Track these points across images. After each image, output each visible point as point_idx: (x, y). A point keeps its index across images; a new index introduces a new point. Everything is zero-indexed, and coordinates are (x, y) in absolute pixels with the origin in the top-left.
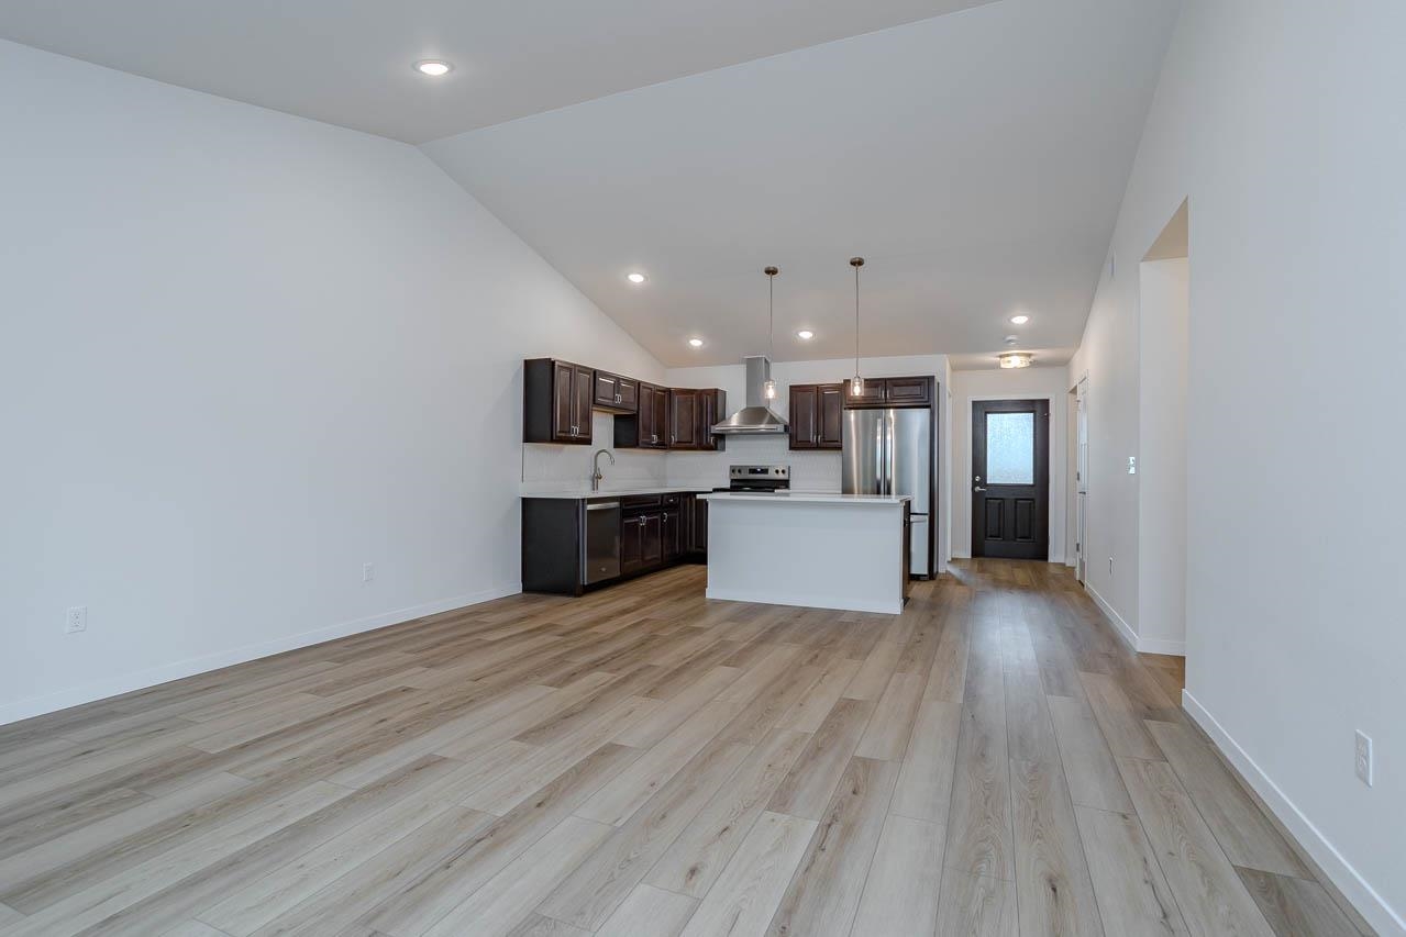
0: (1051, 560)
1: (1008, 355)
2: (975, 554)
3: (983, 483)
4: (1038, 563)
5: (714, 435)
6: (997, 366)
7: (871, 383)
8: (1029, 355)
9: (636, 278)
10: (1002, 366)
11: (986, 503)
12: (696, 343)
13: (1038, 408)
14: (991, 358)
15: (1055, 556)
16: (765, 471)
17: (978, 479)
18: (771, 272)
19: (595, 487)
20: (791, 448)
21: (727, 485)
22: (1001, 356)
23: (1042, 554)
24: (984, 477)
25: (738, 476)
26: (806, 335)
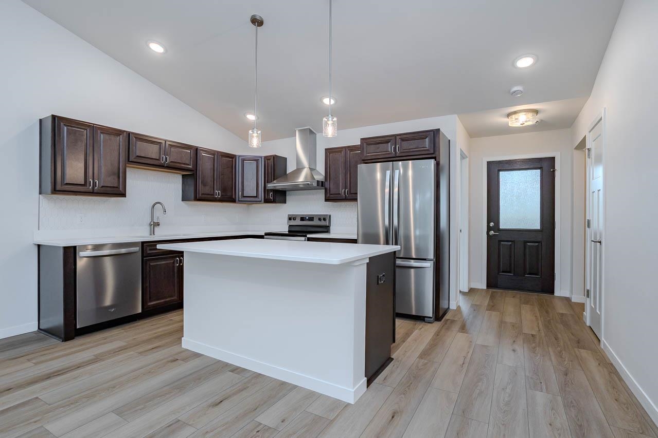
0: (557, 293)
1: (515, 113)
2: (489, 285)
3: (497, 228)
4: (546, 296)
5: (272, 190)
8: (536, 112)
9: (156, 48)
10: (510, 125)
11: (499, 245)
13: (545, 165)
14: (499, 118)
15: (561, 289)
16: (311, 219)
17: (492, 224)
18: (257, 22)
19: (153, 232)
20: (326, 200)
21: (285, 230)
22: (509, 115)
23: (549, 288)
24: (497, 223)
25: (293, 223)
26: (328, 102)
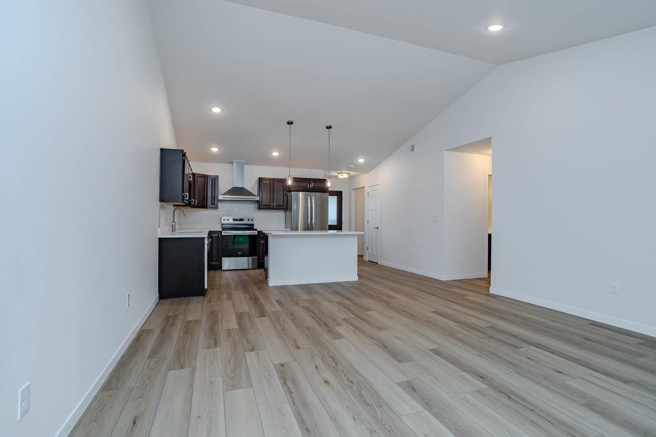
1: (342, 173)
6: (337, 177)
7: (296, 180)
8: (349, 173)
9: (216, 110)
10: (339, 177)
12: (215, 150)
13: (338, 195)
14: (335, 174)
16: (242, 220)
20: (259, 209)
22: (339, 173)
25: (227, 222)
26: (275, 154)
